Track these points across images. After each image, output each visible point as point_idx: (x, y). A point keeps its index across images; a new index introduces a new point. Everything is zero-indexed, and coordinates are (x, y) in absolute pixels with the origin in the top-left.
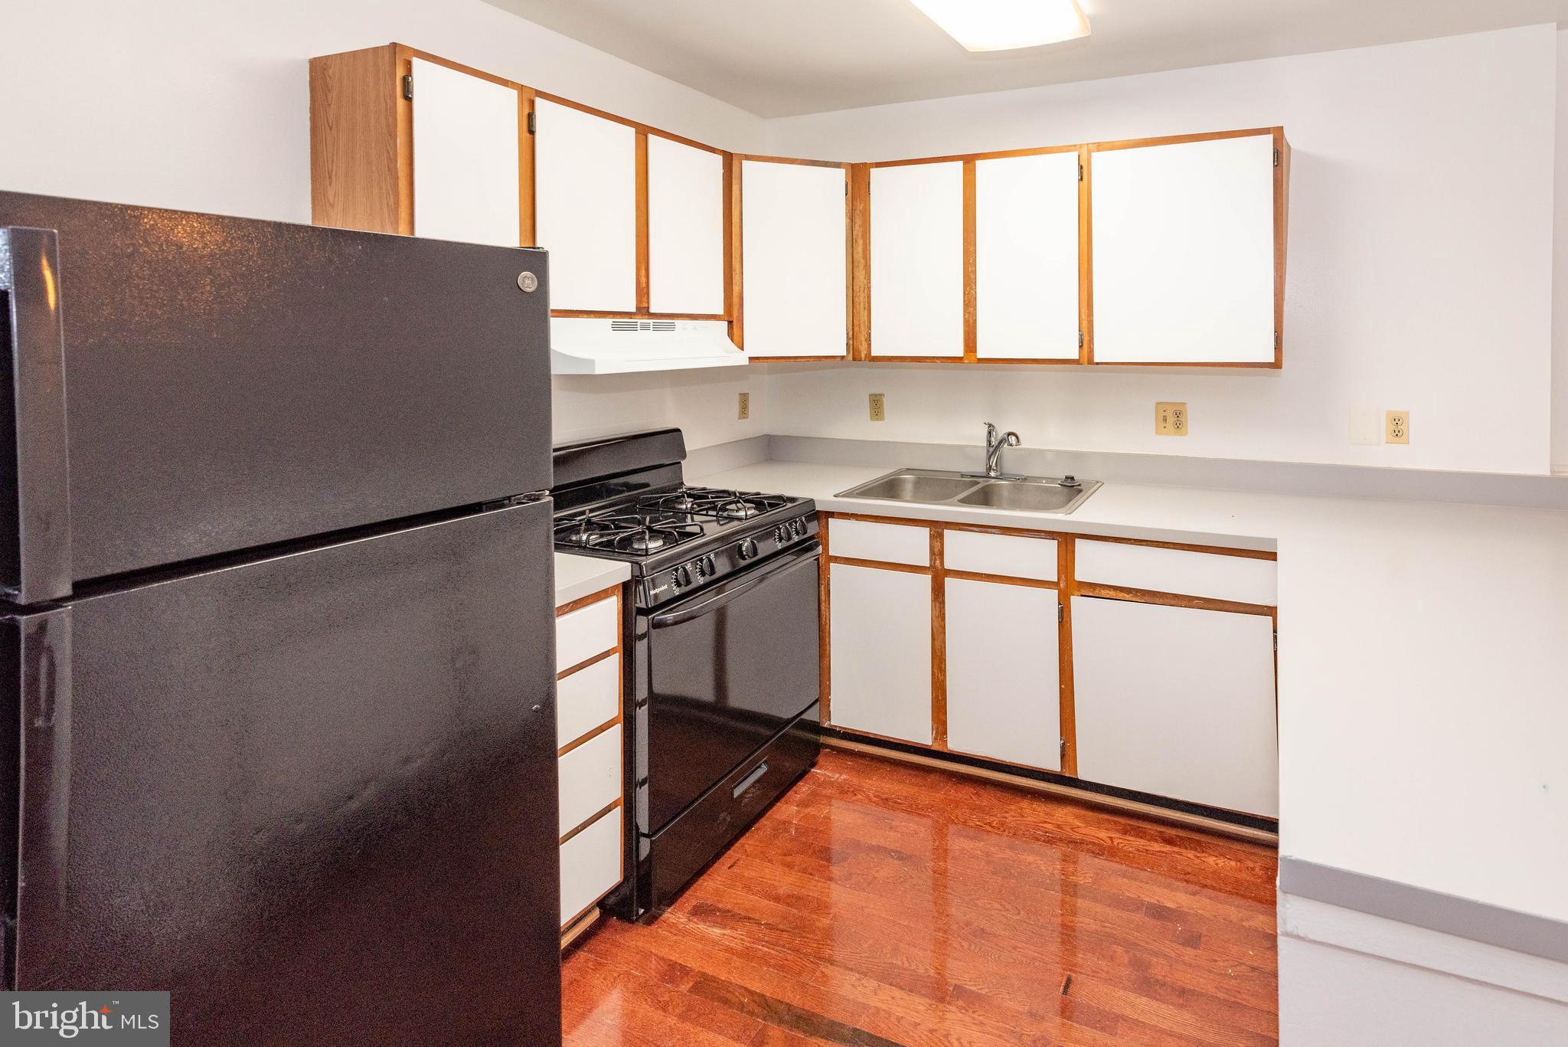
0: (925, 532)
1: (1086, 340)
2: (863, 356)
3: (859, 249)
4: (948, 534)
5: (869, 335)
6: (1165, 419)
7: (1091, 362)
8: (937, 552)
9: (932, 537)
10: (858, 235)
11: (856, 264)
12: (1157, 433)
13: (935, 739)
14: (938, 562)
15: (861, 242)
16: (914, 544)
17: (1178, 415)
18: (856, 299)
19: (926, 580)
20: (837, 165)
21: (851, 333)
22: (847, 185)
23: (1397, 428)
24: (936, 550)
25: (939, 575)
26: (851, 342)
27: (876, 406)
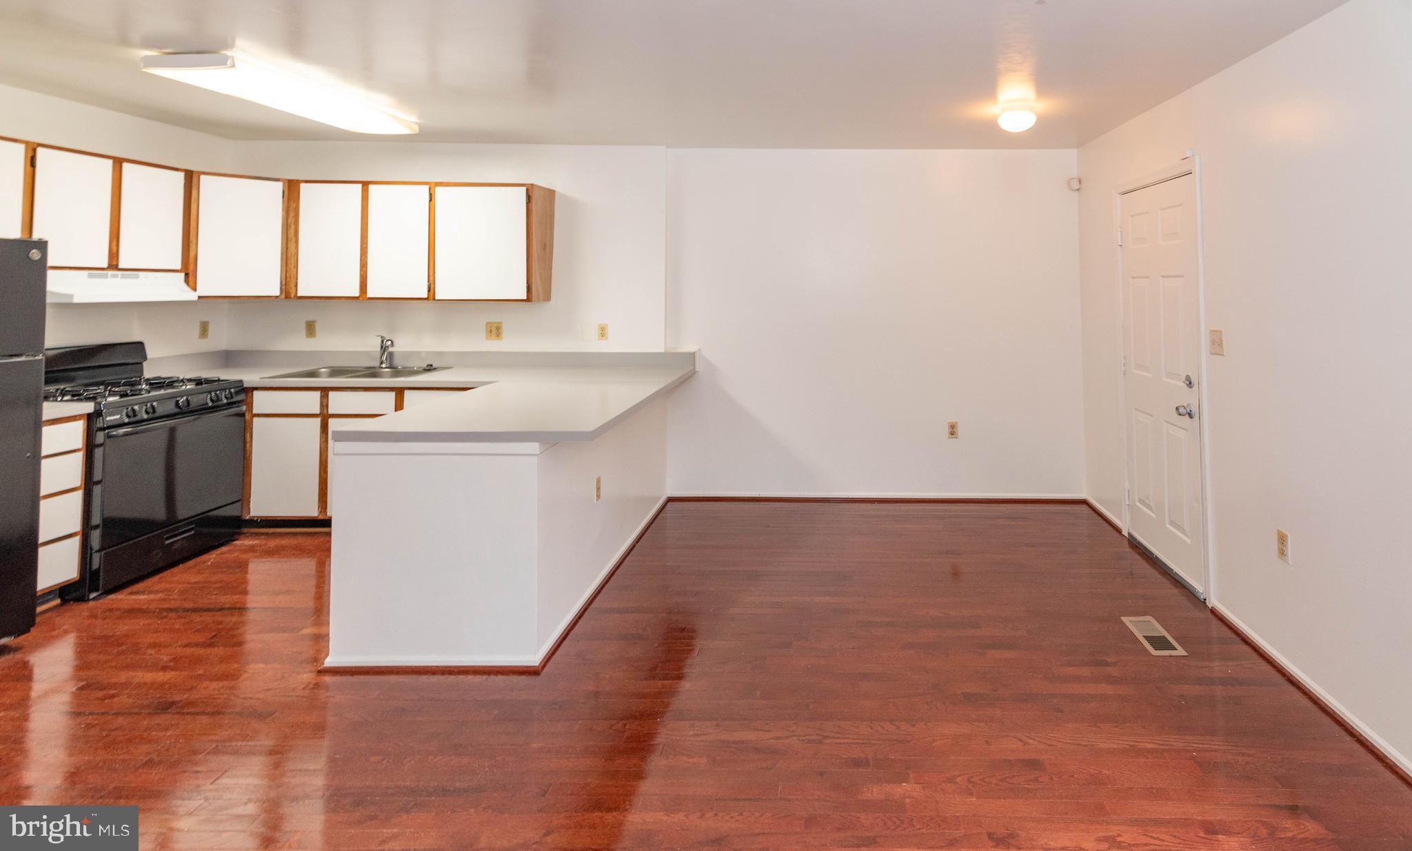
0: (317, 394)
1: (431, 288)
2: (292, 295)
3: (292, 231)
4: (331, 394)
5: (297, 283)
6: (491, 332)
7: (434, 299)
8: (324, 405)
9: (321, 397)
10: (291, 223)
11: (289, 239)
12: (487, 339)
13: (321, 512)
14: (325, 411)
15: (293, 227)
16: (311, 401)
17: (498, 328)
18: (289, 262)
19: (318, 421)
20: (277, 180)
21: (284, 282)
22: (283, 192)
23: (603, 332)
24: (325, 404)
25: (325, 417)
26: (284, 287)
27: (311, 329)
